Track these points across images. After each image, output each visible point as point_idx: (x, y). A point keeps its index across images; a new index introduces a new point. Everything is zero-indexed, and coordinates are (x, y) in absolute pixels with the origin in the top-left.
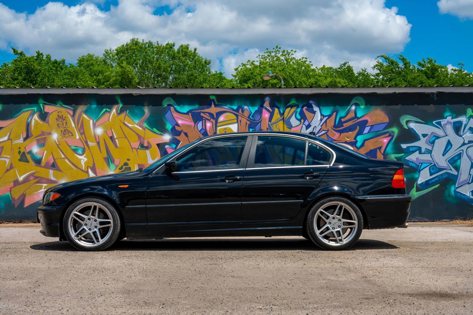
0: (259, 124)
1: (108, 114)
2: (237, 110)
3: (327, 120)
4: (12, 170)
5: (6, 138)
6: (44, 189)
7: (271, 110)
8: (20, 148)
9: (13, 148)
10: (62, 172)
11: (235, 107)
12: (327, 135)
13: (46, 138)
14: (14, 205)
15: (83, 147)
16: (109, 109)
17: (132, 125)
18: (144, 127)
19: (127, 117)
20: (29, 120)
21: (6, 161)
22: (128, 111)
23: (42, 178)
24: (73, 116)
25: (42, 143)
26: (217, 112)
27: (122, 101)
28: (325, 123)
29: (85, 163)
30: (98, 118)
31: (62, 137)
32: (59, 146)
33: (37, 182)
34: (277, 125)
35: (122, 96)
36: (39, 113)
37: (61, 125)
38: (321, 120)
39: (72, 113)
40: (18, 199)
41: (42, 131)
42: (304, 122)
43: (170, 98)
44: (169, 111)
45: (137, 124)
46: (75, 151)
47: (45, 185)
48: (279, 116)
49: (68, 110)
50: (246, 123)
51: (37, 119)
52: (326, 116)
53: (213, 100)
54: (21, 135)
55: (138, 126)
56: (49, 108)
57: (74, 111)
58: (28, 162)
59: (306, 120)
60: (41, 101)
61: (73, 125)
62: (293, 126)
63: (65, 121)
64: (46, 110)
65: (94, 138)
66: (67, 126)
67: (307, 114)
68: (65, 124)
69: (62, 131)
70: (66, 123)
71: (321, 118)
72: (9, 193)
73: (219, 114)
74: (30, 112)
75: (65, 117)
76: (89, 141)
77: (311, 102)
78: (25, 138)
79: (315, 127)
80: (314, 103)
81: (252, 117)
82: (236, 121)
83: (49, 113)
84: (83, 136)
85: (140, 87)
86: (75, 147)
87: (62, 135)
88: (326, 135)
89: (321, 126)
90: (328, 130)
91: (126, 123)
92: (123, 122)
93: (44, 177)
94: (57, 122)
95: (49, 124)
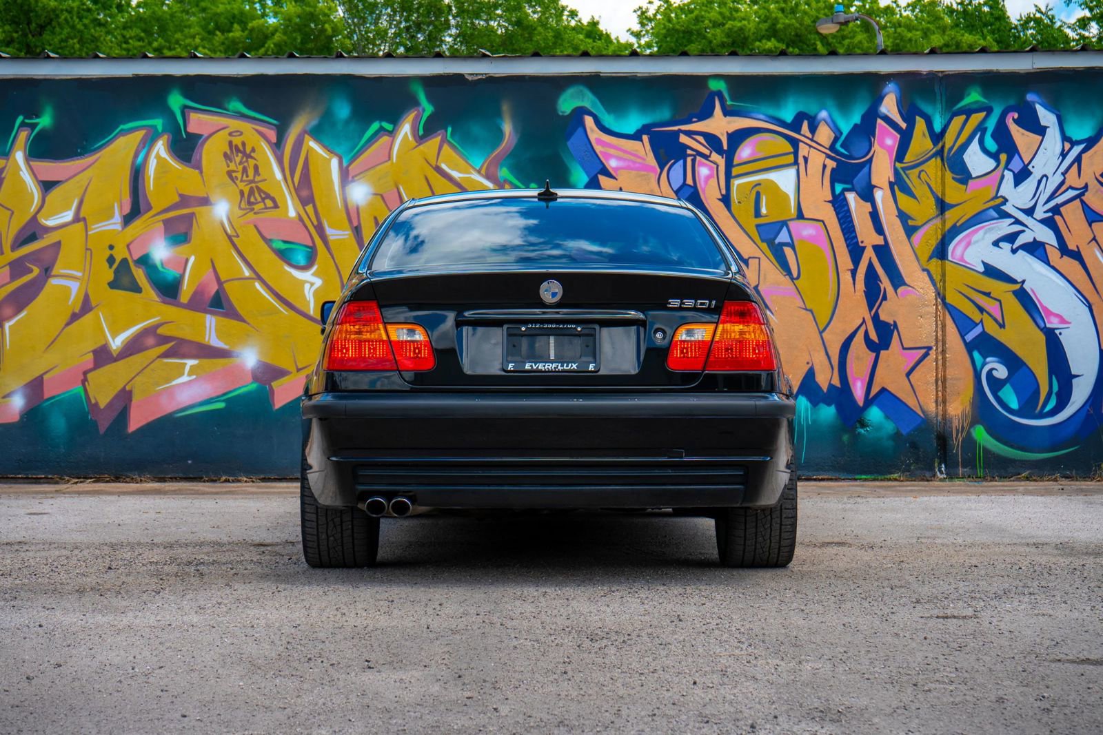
0: (866, 169)
1: (385, 139)
2: (795, 125)
3: (1084, 155)
4: (88, 318)
5: (68, 216)
6: (189, 375)
7: (904, 125)
8: (111, 247)
9: (88, 247)
10: (243, 321)
11: (788, 115)
12: (1083, 202)
13: (193, 214)
14: (95, 425)
15: (311, 244)
16: (390, 122)
17: (460, 172)
18: (502, 181)
19: (446, 147)
20: (140, 159)
21: (67, 290)
22: (450, 130)
23: (182, 341)
24: (278, 146)
25: (180, 231)
26: (730, 132)
27: (430, 99)
28: (1076, 164)
29: (316, 293)
30: (358, 151)
31: (245, 212)
32: (235, 239)
33: (166, 355)
34: (922, 171)
35: (432, 83)
36: (171, 136)
37: (239, 175)
38: (1064, 155)
39: (272, 135)
40: (110, 405)
41: (180, 192)
42: (1008, 161)
43: (581, 88)
44: (580, 130)
45: (479, 172)
46: (283, 255)
47: (190, 363)
48: (928, 143)
49: (260, 126)
50: (825, 166)
51: (164, 154)
52: (1078, 143)
53: (719, 94)
54: (116, 205)
55: (482, 175)
56: (200, 121)
57: (281, 132)
58: (138, 289)
59: (1016, 157)
60: (176, 101)
61: (279, 176)
62: (973, 176)
63: (252, 162)
64: (192, 128)
65: (344, 215)
66: (258, 178)
67: (1020, 136)
68: (251, 172)
69: (242, 193)
70: (256, 168)
71: (1063, 150)
72: (80, 389)
73: (738, 138)
74: (141, 134)
75: (253, 150)
76: (330, 227)
77: (1030, 97)
78: (127, 215)
79: (1045, 179)
80: (1040, 101)
81: (842, 146)
82: (791, 159)
83: (203, 137)
84: (310, 208)
85: (488, 53)
86: (285, 242)
87: (243, 205)
88: (1078, 200)
89: (1064, 174)
90: (1086, 187)
91: (444, 166)
92: (434, 164)
93: (189, 337)
94: (228, 166)
95: (201, 172)
